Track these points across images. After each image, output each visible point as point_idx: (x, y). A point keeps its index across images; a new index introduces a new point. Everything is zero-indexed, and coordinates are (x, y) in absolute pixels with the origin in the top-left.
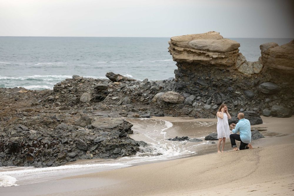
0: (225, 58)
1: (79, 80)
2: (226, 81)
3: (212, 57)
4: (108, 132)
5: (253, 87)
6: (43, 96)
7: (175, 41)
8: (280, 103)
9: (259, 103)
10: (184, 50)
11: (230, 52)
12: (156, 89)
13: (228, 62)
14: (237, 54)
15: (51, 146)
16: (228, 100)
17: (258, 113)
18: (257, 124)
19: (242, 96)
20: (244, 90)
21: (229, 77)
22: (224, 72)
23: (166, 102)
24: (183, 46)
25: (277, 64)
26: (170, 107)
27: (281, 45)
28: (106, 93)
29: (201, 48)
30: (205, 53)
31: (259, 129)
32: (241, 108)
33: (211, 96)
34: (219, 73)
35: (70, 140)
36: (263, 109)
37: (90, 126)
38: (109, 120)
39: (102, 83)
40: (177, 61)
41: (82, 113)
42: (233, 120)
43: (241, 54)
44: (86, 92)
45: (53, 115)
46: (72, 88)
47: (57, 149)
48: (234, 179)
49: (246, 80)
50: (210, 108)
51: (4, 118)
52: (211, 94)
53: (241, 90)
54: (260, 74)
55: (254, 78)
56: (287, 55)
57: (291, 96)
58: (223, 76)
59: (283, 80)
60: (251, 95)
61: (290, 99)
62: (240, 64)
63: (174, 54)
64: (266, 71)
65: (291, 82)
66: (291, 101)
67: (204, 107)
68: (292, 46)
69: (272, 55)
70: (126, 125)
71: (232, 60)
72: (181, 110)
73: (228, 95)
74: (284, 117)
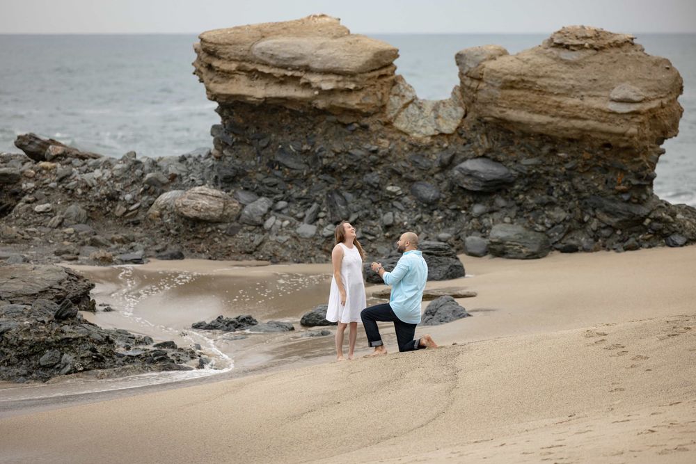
0: (357, 90)
2: (360, 157)
3: (319, 89)
4: (24, 306)
5: (436, 173)
7: (211, 43)
8: (516, 217)
9: (455, 219)
10: (239, 69)
11: (369, 72)
12: (159, 181)
13: (363, 102)
14: (391, 78)
17: (453, 246)
18: (450, 279)
19: (406, 198)
20: (412, 181)
21: (367, 146)
22: (353, 131)
23: (187, 218)
24: (235, 56)
25: (504, 105)
26: (199, 233)
27: (515, 53)
28: (15, 194)
29: (286, 64)
30: (299, 78)
31: (456, 293)
33: (318, 199)
34: (340, 133)
36: (467, 236)
38: (25, 270)
39: (4, 164)
40: (218, 99)
43: (402, 78)
48: (386, 435)
49: (416, 152)
50: (314, 233)
52: (317, 194)
53: (403, 181)
54: (457, 134)
55: (440, 147)
56: (533, 80)
57: (545, 197)
58: (352, 143)
59: (521, 151)
60: (432, 195)
61: (544, 205)
62: (399, 107)
63: (211, 80)
64: (474, 126)
65: (545, 156)
66: (546, 212)
67: (298, 231)
68: (548, 55)
69: (490, 82)
70: (74, 284)
71: (375, 96)
72: (230, 240)
73: (366, 197)
74: (527, 258)
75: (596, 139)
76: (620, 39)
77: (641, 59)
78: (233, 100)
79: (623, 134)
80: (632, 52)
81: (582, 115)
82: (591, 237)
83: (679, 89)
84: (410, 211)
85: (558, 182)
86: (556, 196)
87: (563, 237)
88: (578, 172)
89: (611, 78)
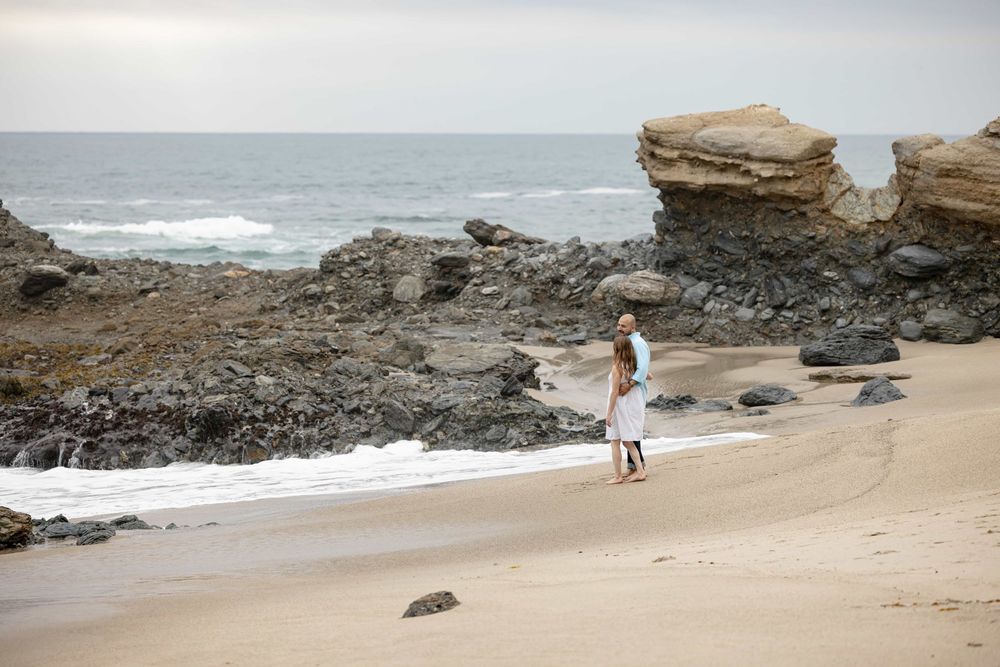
0: (795, 177)
1: (390, 241)
2: (798, 243)
3: (759, 176)
4: (471, 383)
5: (873, 259)
6: (290, 285)
7: (654, 131)
8: (950, 303)
9: (890, 304)
10: (681, 157)
11: (807, 160)
12: (602, 266)
13: (802, 189)
14: (829, 166)
15: (313, 421)
18: (884, 362)
19: (843, 283)
20: (849, 267)
21: (805, 232)
22: (791, 218)
23: (629, 301)
24: (678, 144)
25: (940, 193)
27: (951, 142)
28: (464, 277)
29: (727, 152)
30: (740, 165)
31: (892, 375)
32: (838, 317)
33: (756, 284)
35: (366, 403)
36: (902, 321)
37: (420, 365)
38: (472, 349)
39: (453, 248)
40: (660, 186)
41: (399, 331)
42: (816, 350)
43: (840, 166)
44: (408, 273)
45: (319, 336)
46: (371, 263)
47: (330, 427)
49: (853, 238)
50: (752, 316)
51: (186, 343)
52: (756, 278)
53: (839, 267)
54: (892, 222)
55: (877, 234)
56: (969, 168)
57: (979, 284)
58: (790, 230)
59: (956, 238)
60: (868, 280)
61: (978, 291)
62: (837, 195)
63: (653, 167)
64: (910, 213)
65: (980, 243)
66: (980, 298)
67: (737, 314)
68: (984, 144)
69: (925, 170)
70: (519, 362)
71: (813, 184)
72: (671, 322)
73: (803, 282)
74: (960, 343)
78: (675, 186)
84: (847, 296)
85: (992, 268)
86: (990, 282)
87: (997, 323)
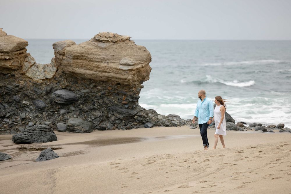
0: (10, 59)
2: (11, 89)
5: (44, 96)
8: (79, 115)
9: (52, 116)
11: (15, 52)
13: (12, 64)
14: (25, 54)
16: (14, 112)
17: (51, 127)
18: (50, 142)
19: (31, 106)
20: (34, 99)
21: (14, 84)
22: (8, 77)
25: (74, 66)
27: (79, 44)
31: (53, 147)
32: (29, 122)
36: (58, 123)
42: (20, 136)
43: (30, 54)
49: (35, 86)
53: (30, 99)
54: (53, 79)
55: (46, 84)
56: (87, 55)
57: (92, 106)
58: (7, 83)
59: (81, 86)
60: (42, 105)
61: (91, 110)
62: (28, 67)
64: (61, 75)
65: (92, 88)
66: (92, 113)
68: (93, 44)
69: (68, 56)
71: (17, 62)
73: (14, 106)
74: (84, 133)
75: (114, 81)
76: (124, 38)
77: (133, 47)
79: (126, 79)
80: (130, 44)
81: (107, 71)
82: (112, 124)
83: (149, 60)
84: (33, 112)
85: (97, 99)
86: (96, 106)
87: (99, 124)
88: (106, 95)
89: (120, 55)
